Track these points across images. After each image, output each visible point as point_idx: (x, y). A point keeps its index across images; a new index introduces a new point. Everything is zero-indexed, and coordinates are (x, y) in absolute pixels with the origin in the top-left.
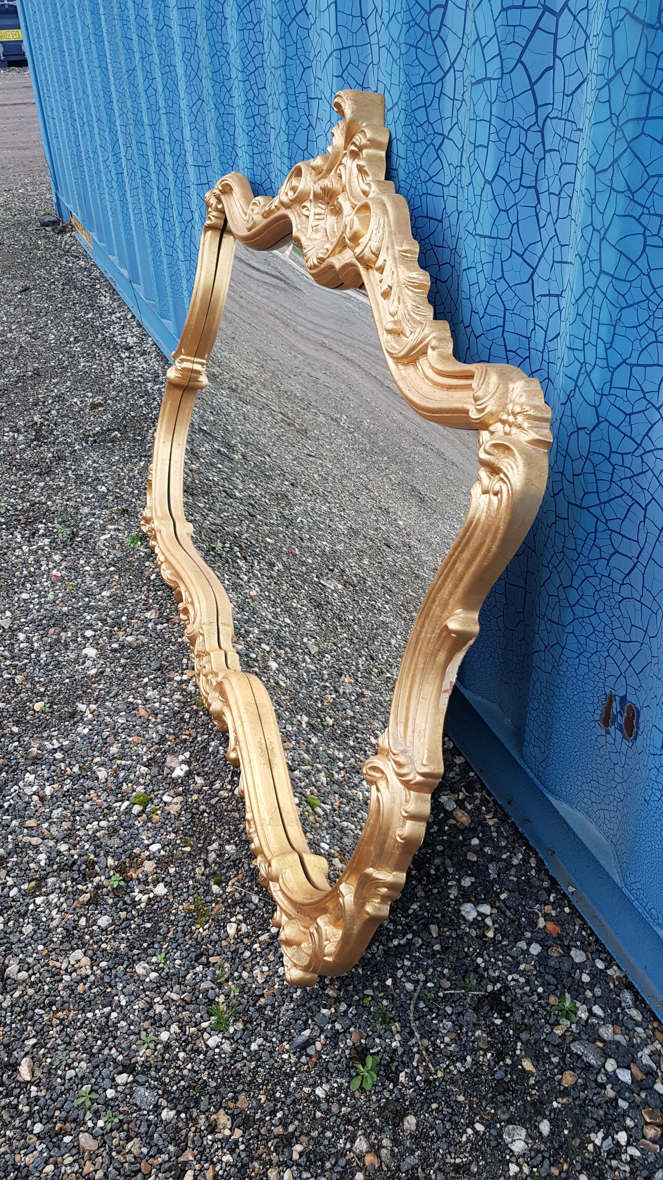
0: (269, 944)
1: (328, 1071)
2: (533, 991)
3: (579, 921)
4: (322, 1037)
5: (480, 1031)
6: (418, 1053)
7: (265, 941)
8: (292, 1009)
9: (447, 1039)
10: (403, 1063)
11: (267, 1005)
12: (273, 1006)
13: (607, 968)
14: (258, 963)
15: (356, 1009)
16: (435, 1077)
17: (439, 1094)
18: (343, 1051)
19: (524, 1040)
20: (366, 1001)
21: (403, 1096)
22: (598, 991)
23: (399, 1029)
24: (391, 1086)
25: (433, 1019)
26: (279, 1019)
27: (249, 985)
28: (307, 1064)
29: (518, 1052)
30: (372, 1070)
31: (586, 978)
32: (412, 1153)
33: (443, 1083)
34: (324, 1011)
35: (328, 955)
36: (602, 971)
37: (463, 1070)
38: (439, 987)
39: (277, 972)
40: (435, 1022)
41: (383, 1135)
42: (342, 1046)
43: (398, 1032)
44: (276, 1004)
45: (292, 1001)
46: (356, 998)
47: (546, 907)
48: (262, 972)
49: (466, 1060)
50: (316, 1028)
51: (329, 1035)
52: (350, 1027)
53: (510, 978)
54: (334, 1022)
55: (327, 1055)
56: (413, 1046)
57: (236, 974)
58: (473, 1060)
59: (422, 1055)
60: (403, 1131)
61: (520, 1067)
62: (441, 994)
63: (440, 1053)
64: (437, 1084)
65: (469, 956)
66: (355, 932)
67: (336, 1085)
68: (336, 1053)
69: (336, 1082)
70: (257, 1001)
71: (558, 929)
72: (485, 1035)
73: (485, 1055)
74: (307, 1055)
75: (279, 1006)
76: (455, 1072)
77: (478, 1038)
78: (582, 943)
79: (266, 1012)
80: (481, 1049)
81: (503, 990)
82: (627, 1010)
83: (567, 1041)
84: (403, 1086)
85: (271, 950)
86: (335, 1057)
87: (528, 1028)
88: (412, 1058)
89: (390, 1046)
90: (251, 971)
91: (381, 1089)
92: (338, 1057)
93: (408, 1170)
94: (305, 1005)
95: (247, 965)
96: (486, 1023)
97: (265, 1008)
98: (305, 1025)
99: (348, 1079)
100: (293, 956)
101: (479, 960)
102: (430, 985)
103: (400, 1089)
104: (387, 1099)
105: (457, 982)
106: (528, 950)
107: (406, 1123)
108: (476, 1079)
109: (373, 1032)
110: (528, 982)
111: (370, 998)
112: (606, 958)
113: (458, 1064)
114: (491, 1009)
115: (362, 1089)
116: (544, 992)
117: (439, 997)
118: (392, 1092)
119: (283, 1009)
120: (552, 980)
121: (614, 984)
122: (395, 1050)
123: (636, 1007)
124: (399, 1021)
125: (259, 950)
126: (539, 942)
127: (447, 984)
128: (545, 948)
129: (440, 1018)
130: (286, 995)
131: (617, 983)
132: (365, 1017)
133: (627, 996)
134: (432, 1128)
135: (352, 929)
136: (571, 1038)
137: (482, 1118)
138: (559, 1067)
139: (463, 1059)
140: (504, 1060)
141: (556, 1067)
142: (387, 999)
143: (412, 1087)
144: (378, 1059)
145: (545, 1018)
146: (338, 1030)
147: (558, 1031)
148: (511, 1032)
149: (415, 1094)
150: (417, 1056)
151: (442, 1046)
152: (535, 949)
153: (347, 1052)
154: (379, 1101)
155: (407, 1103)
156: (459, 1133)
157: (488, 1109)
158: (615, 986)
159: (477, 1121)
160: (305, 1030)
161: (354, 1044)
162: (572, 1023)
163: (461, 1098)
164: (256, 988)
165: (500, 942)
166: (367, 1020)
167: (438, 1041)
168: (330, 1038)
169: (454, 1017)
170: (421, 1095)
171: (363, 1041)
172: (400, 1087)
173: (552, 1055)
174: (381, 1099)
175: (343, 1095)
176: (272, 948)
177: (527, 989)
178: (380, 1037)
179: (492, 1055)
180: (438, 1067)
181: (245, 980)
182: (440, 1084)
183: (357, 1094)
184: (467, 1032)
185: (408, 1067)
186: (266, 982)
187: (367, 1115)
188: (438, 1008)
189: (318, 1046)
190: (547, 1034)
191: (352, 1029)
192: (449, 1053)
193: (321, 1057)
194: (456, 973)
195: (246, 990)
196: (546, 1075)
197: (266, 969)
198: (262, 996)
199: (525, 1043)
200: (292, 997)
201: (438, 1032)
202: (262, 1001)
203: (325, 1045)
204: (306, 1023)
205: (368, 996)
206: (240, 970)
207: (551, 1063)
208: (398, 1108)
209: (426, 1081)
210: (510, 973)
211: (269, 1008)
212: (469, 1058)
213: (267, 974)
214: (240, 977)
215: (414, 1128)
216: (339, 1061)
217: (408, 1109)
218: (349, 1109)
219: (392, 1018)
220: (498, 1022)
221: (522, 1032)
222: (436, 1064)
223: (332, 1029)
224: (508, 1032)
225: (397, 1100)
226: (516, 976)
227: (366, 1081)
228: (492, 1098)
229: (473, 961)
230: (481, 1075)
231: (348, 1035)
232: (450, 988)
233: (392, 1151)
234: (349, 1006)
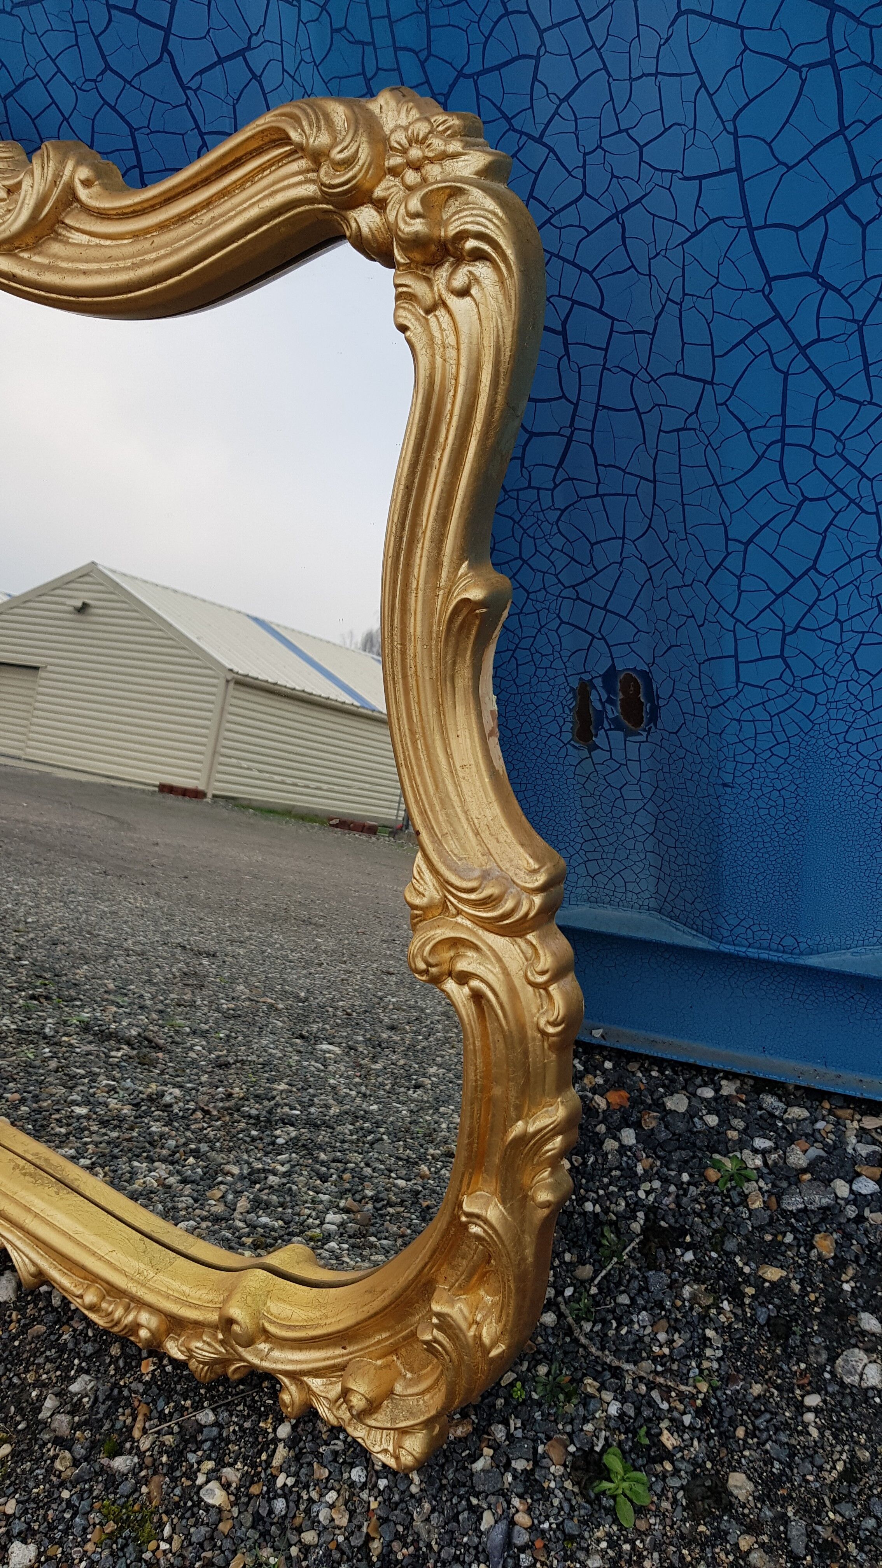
0: (298, 1458)
1: (571, 1538)
2: (680, 1185)
3: (633, 1066)
4: (516, 1501)
5: (687, 1287)
6: (650, 1389)
7: (287, 1461)
8: (433, 1510)
9: (662, 1337)
10: (648, 1420)
11: (389, 1545)
12: (398, 1536)
13: (717, 1091)
14: (311, 1500)
15: (516, 1417)
16: (701, 1396)
17: (729, 1412)
18: (563, 1489)
19: (735, 1250)
20: (519, 1393)
21: (694, 1462)
22: (739, 1123)
23: (597, 1384)
24: (668, 1466)
25: (618, 1329)
26: (429, 1546)
27: (332, 1546)
28: (536, 1560)
29: (747, 1270)
30: (625, 1472)
31: (712, 1120)
32: (784, 1519)
33: (719, 1393)
34: (479, 1465)
35: (494, 1345)
36: (715, 1099)
37: (719, 1353)
38: (582, 1285)
39: (352, 1484)
40: (623, 1332)
41: (731, 1539)
42: (552, 1485)
43: (599, 1390)
44: (400, 1529)
45: (419, 1501)
46: (500, 1402)
47: (586, 1081)
48: (332, 1506)
49: (709, 1339)
50: (492, 1499)
51: (520, 1490)
52: (535, 1449)
53: (642, 1194)
54: (507, 1466)
55: (547, 1518)
56: (635, 1386)
57: (294, 1551)
58: (716, 1329)
59: (660, 1385)
60: (744, 1506)
61: (767, 1284)
62: (594, 1290)
63: (673, 1361)
64: (714, 1401)
65: (572, 1214)
67: (604, 1545)
68: (556, 1502)
69: (598, 1541)
70: (368, 1558)
71: (624, 1094)
72: (696, 1287)
73: (720, 1311)
74: (522, 1549)
75: (406, 1528)
76: (715, 1365)
77: (694, 1298)
78: (663, 1086)
79: (400, 1557)
80: (709, 1307)
81: (652, 1216)
82: (786, 1116)
83: (775, 1207)
84: (681, 1449)
85: (310, 1464)
86: (561, 1508)
87: (724, 1233)
88: (651, 1404)
89: (608, 1418)
90: (314, 1522)
91: (661, 1483)
92: (566, 1505)
93: (807, 1547)
94: (442, 1487)
95: (297, 1521)
96: (680, 1272)
97: (391, 1551)
98: (475, 1512)
99: (609, 1519)
101: (589, 1206)
102: (569, 1292)
103: (682, 1457)
104: (682, 1487)
105: (596, 1257)
106: (622, 1146)
107: (736, 1492)
108: (744, 1349)
109: (571, 1423)
110: (665, 1181)
111: (519, 1384)
112: (703, 1080)
113: (709, 1352)
114: (666, 1249)
115: (640, 1511)
116: (691, 1175)
117: (594, 1296)
118: (676, 1472)
119: (418, 1523)
120: (684, 1154)
121: (742, 1101)
122: (622, 1415)
123: (789, 1105)
124: (584, 1375)
125: (290, 1481)
126: (626, 1123)
127: (586, 1271)
128: (637, 1126)
129: (625, 1320)
130: (402, 1500)
131: (744, 1097)
132: (538, 1415)
133: (769, 1101)
134: (769, 1462)
136: (773, 1199)
137: (802, 1387)
138: (802, 1242)
139: (705, 1341)
140: (744, 1295)
141: (799, 1246)
142: (539, 1362)
143: (692, 1439)
144: (615, 1449)
145: (726, 1204)
146: (524, 1471)
147: (757, 1204)
148: (714, 1255)
149: (703, 1444)
150: (655, 1394)
151: (666, 1351)
152: (629, 1136)
153: (568, 1484)
154: (675, 1502)
155: (709, 1465)
156: (800, 1433)
157: (795, 1368)
158: (745, 1103)
159: (803, 1396)
160: (480, 1519)
161: (565, 1466)
162: (757, 1182)
163: (757, 1389)
164: (346, 1538)
165: (584, 1163)
166: (545, 1417)
167: (656, 1349)
168: (526, 1492)
169: (640, 1302)
170: (710, 1437)
171: (572, 1449)
172: (679, 1455)
173: (780, 1238)
174: (674, 1497)
175: (627, 1547)
176: (309, 1458)
177: (672, 1188)
178: (585, 1420)
179: (729, 1303)
180: (691, 1381)
181: (316, 1546)
182: (716, 1398)
183: (642, 1525)
184: (673, 1305)
185: (660, 1419)
186: (352, 1514)
187: (682, 1537)
188: (608, 1311)
189: (523, 1519)
190: (749, 1219)
191: (541, 1449)
192: (683, 1349)
193: (543, 1532)
194: (581, 1247)
195: (336, 1555)
196: (800, 1266)
197: (331, 1496)
198: (369, 1538)
199: (740, 1251)
200: (412, 1496)
201: (640, 1339)
202: (376, 1546)
203: (529, 1511)
204: (471, 1508)
205: (512, 1385)
206: (294, 1539)
207: (789, 1246)
208: (708, 1483)
209: (700, 1412)
210: (636, 1188)
211: (396, 1545)
212: (710, 1333)
213: (341, 1500)
214: (306, 1549)
215: (750, 1486)
216: (572, 1508)
217: (718, 1472)
218: (656, 1555)
219: (572, 1381)
220: (689, 1256)
221: (723, 1243)
222: (684, 1379)
223: (515, 1478)
224: (710, 1258)
225: (693, 1475)
226: (646, 1186)
227: (636, 1493)
228: (784, 1350)
229: (584, 1214)
230: (742, 1338)
231: (545, 1462)
232: (596, 1273)
233: (762, 1545)
234: (505, 1422)
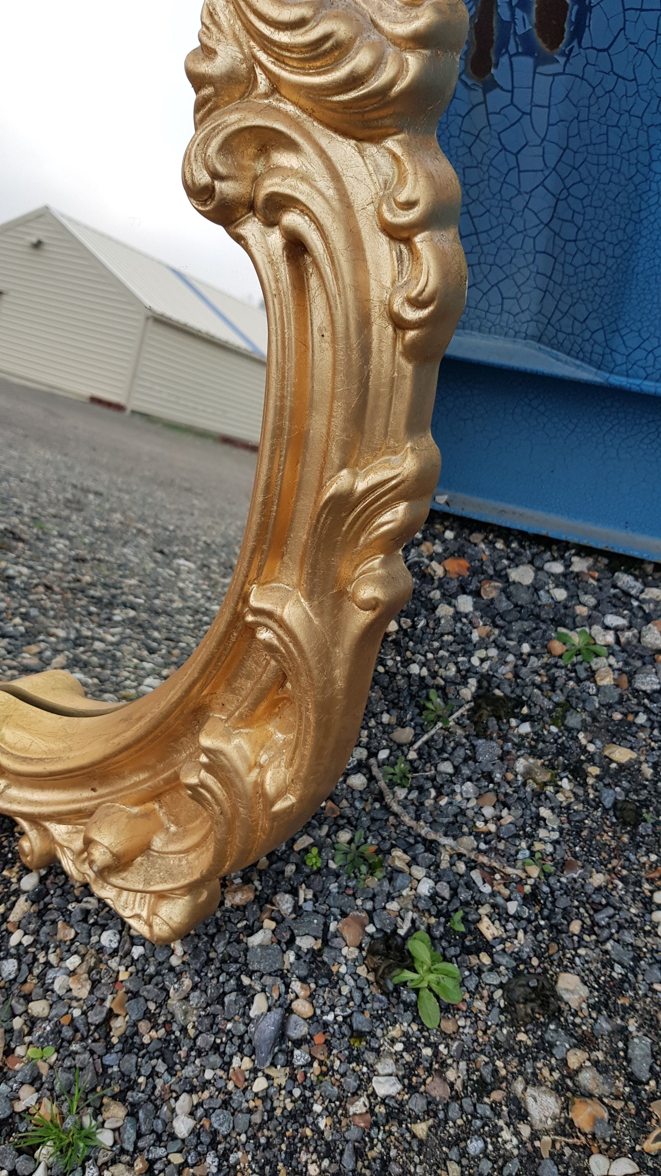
0: (40, 914)
1: (360, 1035)
2: (519, 656)
3: (477, 537)
4: (296, 986)
5: (521, 760)
6: (470, 868)
7: (27, 917)
8: (195, 987)
9: (488, 811)
10: (466, 904)
11: (135, 1025)
12: (148, 1015)
13: (567, 566)
14: (48, 964)
15: (308, 887)
16: (531, 881)
17: (563, 902)
18: (356, 976)
19: (579, 726)
20: (313, 860)
21: (517, 957)
22: (591, 600)
23: (407, 858)
24: (485, 959)
25: (436, 799)
26: (184, 1029)
27: (65, 1021)
28: (313, 1058)
29: (591, 748)
30: (434, 962)
31: (560, 594)
32: (623, 1033)
33: (552, 880)
34: (256, 940)
35: (280, 795)
36: (564, 575)
37: (555, 835)
38: (400, 747)
39: (101, 950)
40: (443, 802)
41: (558, 1052)
42: (343, 969)
43: (409, 865)
44: (152, 1006)
45: (179, 976)
46: (290, 869)
47: (423, 548)
48: (72, 973)
49: (544, 820)
50: (268, 980)
51: (304, 973)
52: (326, 926)
53: (475, 661)
54: (291, 942)
55: (332, 1008)
56: (452, 864)
57: (18, 1023)
58: (552, 809)
59: (482, 866)
60: (575, 1015)
61: (614, 766)
62: (412, 755)
63: (500, 839)
64: (546, 889)
65: (395, 674)
66: (340, 684)
67: (399, 1047)
68: (345, 990)
69: (393, 1041)
70: (107, 1036)
71: (464, 563)
72: (531, 760)
73: (558, 789)
74: (298, 1043)
75: (160, 1006)
76: (549, 848)
77: (528, 774)
78: (508, 558)
79: (146, 1040)
80: (545, 784)
81: (485, 684)
82: (643, 596)
83: (625, 685)
84: (503, 941)
85: (54, 922)
86: (351, 998)
87: (567, 706)
88: (470, 885)
89: (418, 897)
90: (47, 990)
91: (475, 978)
92: (357, 995)
93: (651, 1069)
94: (209, 961)
95: (27, 988)
96: (514, 744)
97: (137, 1033)
98: (245, 994)
99: (409, 1015)
100: (147, 882)
101: (415, 669)
102: (383, 754)
103: (503, 950)
104: (501, 986)
105: (419, 720)
106: (457, 613)
107: (566, 996)
108: (585, 833)
109: (373, 898)
110: (503, 649)
111: (315, 851)
112: (553, 556)
113: (542, 833)
114: (499, 718)
115: (447, 1009)
116: (533, 647)
117: (411, 762)
118: (495, 966)
119: (174, 1003)
120: (527, 625)
121: (593, 578)
122: (434, 896)
123: (646, 585)
124: (393, 846)
125: (27, 940)
126: (463, 590)
127: (405, 734)
128: (476, 594)
129: (446, 789)
130: (158, 973)
131: (596, 575)
132: (333, 887)
133: (625, 580)
134: (608, 964)
135: (330, 682)
136: (625, 678)
137: (651, 881)
138: (656, 724)
139: (539, 821)
140: (586, 775)
141: (652, 728)
142: (340, 828)
143: (516, 930)
144: (422, 934)
145: (570, 679)
146: (311, 951)
147: (607, 680)
148: (554, 729)
149: (530, 936)
150: (476, 875)
151: (492, 827)
152: (465, 603)
153: (362, 971)
154: (491, 1001)
155: (535, 962)
156: (647, 934)
157: (644, 859)
158: (598, 580)
159: (652, 892)
160: (250, 1002)
161: (360, 948)
162: (607, 658)
163: (598, 879)
164: (84, 1013)
165: (414, 626)
166: (342, 890)
167: (480, 824)
168: (310, 975)
169: (466, 771)
170: (538, 929)
171: (371, 929)
172: (500, 947)
173: (630, 718)
174: (491, 997)
175: (427, 1052)
176: (54, 915)
177: (511, 658)
178: (390, 897)
179: (570, 781)
180: (519, 863)
181: (46, 1019)
182: (549, 885)
183: (449, 1027)
184: (504, 778)
185: (479, 903)
186: (95, 984)
187: (497, 1045)
188: (427, 778)
189: (302, 1007)
190: (596, 695)
191: (333, 926)
192: (513, 828)
193: (326, 1025)
194: (401, 708)
195: (67, 1033)
196: (653, 749)
197: (73, 962)
198: (111, 1015)
199: (585, 727)
200: (172, 969)
201: (462, 812)
202: (119, 1025)
203: (311, 997)
204: (240, 988)
205: (306, 850)
206: (19, 1008)
207: (642, 727)
208: (533, 983)
209: (531, 899)
210: (469, 654)
211: (143, 1026)
212: (544, 812)
213: (84, 967)
214: (32, 1022)
215: (584, 991)
216: (364, 1000)
217: (545, 971)
218: (463, 1065)
219: (378, 851)
220: (525, 728)
221: (564, 717)
222: (512, 860)
223: (298, 957)
224: (550, 732)
225: (516, 973)
226: (482, 653)
227: (445, 989)
228: (632, 839)
229: (409, 676)
230: (582, 821)
231: (336, 942)
232: (417, 737)
233: (596, 1063)
234: (294, 892)
